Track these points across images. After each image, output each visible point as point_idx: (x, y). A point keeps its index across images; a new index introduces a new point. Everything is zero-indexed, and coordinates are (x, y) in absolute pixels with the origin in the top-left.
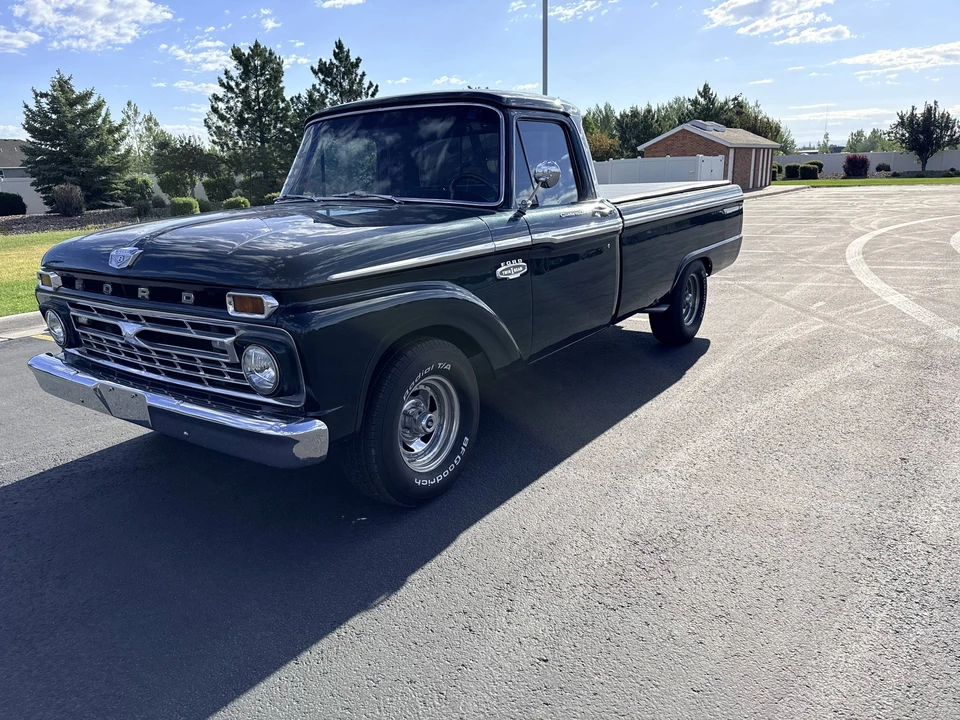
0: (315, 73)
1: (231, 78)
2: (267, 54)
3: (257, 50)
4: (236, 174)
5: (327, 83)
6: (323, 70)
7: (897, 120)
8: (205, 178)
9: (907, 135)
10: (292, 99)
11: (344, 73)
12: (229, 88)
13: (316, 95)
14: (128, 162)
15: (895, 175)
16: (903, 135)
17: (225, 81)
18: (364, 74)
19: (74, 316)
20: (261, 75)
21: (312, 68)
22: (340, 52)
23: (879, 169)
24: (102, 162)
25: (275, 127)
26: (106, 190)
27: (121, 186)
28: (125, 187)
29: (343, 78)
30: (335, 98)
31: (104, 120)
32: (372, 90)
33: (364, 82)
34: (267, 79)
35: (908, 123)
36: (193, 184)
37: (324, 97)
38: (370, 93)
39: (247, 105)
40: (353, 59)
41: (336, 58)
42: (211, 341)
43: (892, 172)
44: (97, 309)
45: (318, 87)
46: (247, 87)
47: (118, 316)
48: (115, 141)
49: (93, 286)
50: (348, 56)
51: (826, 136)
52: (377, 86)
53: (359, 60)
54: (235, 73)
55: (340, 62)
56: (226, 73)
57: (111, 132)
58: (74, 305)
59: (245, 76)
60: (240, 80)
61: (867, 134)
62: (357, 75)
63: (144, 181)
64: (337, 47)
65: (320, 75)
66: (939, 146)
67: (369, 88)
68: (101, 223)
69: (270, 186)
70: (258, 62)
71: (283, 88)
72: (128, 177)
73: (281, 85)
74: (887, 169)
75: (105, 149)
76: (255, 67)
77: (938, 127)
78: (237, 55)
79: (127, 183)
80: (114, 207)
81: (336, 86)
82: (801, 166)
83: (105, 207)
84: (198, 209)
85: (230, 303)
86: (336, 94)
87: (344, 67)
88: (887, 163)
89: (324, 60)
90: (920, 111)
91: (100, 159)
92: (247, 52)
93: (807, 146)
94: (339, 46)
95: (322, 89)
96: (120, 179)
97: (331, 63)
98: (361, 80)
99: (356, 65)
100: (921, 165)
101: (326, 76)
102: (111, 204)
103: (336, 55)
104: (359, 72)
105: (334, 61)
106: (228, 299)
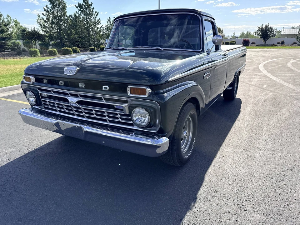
0: (77, 7)
1: (48, 8)
4: (51, 41)
5: (81, 11)
6: (80, 6)
7: (257, 29)
8: (40, 42)
9: (260, 33)
10: (69, 16)
11: (87, 8)
12: (47, 11)
13: (77, 15)
14: (12, 36)
15: (257, 46)
16: (259, 33)
17: (46, 9)
18: (93, 8)
19: (41, 94)
20: (59, 7)
23: (252, 44)
24: (2, 36)
25: (64, 25)
26: (5, 45)
27: (10, 44)
28: (11, 45)
30: (84, 16)
31: (3, 21)
32: (96, 14)
33: (94, 11)
34: (61, 9)
35: (261, 30)
36: (36, 44)
37: (80, 15)
39: (54, 17)
40: (90, 3)
41: (84, 2)
42: (114, 105)
43: (256, 45)
44: (53, 91)
45: (78, 12)
46: (54, 11)
47: (66, 94)
48: (7, 29)
49: (53, 82)
50: (88, 2)
51: (234, 33)
52: (98, 13)
53: (92, 3)
54: (50, 6)
55: (86, 4)
56: (46, 6)
57: (6, 25)
58: (40, 89)
59: (53, 7)
60: (51, 9)
61: (246, 33)
62: (91, 8)
63: (18, 43)
65: (78, 8)
66: (270, 37)
67: (95, 13)
68: (5, 57)
69: (62, 45)
71: (66, 12)
72: (12, 41)
73: (66, 11)
74: (255, 44)
75: (3, 31)
76: (57, 5)
77: (269, 31)
79: (12, 43)
80: (8, 51)
81: (84, 12)
82: (230, 42)
83: (5, 51)
84: (39, 53)
85: (129, 91)
86: (84, 15)
87: (87, 6)
88: (254, 42)
89: (80, 3)
90: (264, 26)
91: (2, 35)
93: (228, 36)
95: (79, 13)
96: (9, 42)
97: (82, 4)
98: (93, 10)
99: (91, 5)
100: (264, 43)
101: (81, 8)
102: (7, 50)
104: (92, 7)
105: (83, 3)
106: (128, 89)
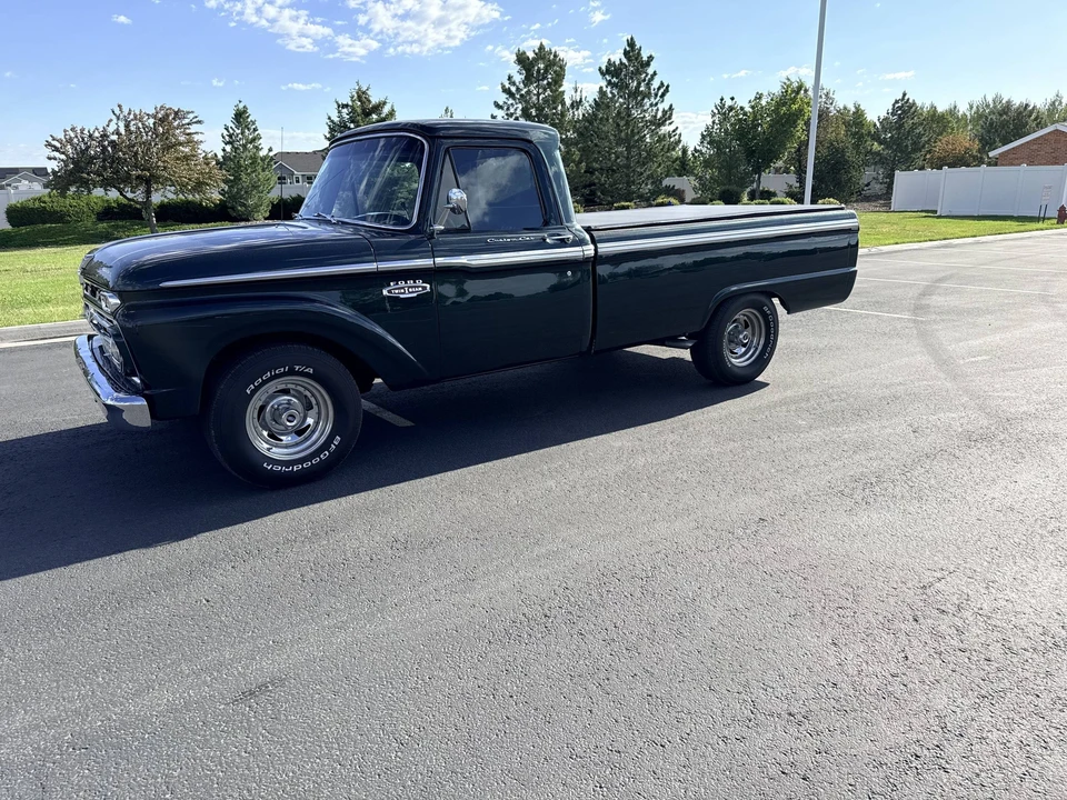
0: (603, 74)
1: (514, 84)
2: (552, 57)
3: (542, 53)
5: (614, 85)
6: (611, 71)
10: (572, 104)
11: (634, 73)
12: (510, 94)
17: (507, 86)
18: (655, 74)
20: (544, 79)
21: (600, 69)
22: (632, 51)
29: (632, 78)
32: (662, 90)
33: (654, 82)
34: (549, 83)
38: (660, 94)
39: (527, 111)
40: (644, 57)
41: (626, 57)
45: (604, 89)
46: (529, 92)
50: (639, 54)
52: (668, 87)
53: (651, 58)
54: (518, 78)
55: (631, 61)
56: (510, 78)
59: (528, 81)
60: (522, 86)
62: (647, 75)
64: (629, 45)
65: (607, 76)
67: (659, 89)
70: (542, 66)
71: (563, 92)
73: (562, 89)
76: (539, 71)
78: (521, 59)
81: (624, 87)
87: (634, 67)
89: (612, 61)
92: (531, 55)
94: (631, 43)
95: (609, 91)
97: (621, 63)
98: (651, 80)
99: (648, 64)
101: (613, 77)
103: (626, 53)
104: (650, 71)
105: (625, 61)
